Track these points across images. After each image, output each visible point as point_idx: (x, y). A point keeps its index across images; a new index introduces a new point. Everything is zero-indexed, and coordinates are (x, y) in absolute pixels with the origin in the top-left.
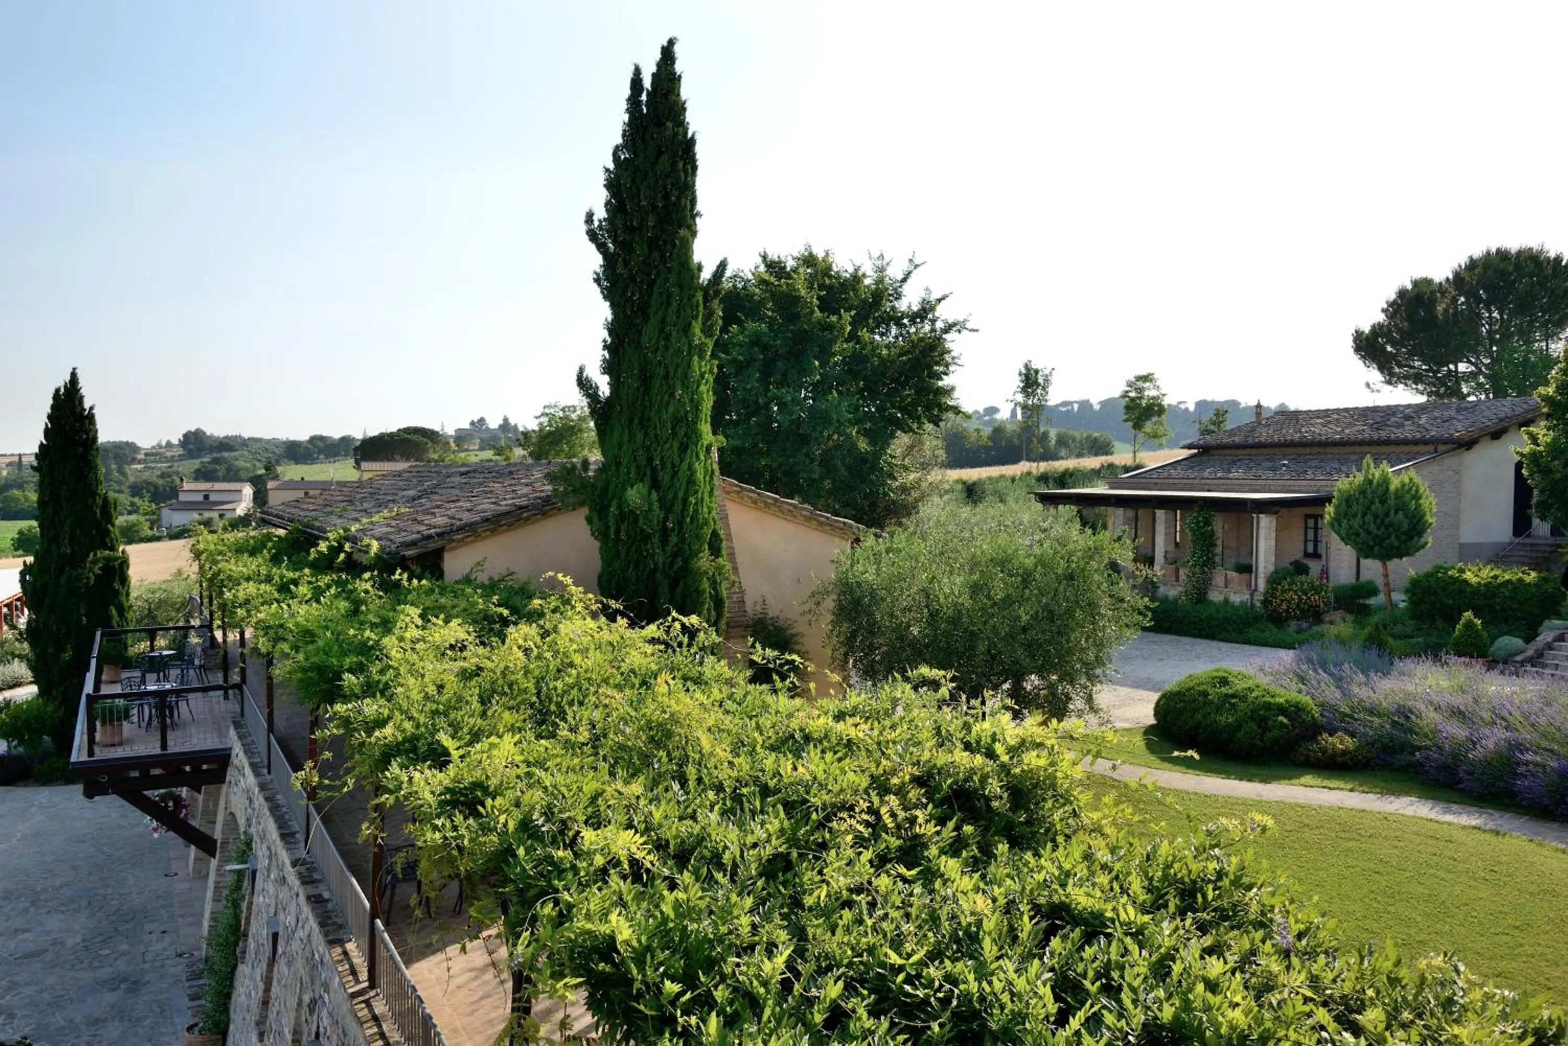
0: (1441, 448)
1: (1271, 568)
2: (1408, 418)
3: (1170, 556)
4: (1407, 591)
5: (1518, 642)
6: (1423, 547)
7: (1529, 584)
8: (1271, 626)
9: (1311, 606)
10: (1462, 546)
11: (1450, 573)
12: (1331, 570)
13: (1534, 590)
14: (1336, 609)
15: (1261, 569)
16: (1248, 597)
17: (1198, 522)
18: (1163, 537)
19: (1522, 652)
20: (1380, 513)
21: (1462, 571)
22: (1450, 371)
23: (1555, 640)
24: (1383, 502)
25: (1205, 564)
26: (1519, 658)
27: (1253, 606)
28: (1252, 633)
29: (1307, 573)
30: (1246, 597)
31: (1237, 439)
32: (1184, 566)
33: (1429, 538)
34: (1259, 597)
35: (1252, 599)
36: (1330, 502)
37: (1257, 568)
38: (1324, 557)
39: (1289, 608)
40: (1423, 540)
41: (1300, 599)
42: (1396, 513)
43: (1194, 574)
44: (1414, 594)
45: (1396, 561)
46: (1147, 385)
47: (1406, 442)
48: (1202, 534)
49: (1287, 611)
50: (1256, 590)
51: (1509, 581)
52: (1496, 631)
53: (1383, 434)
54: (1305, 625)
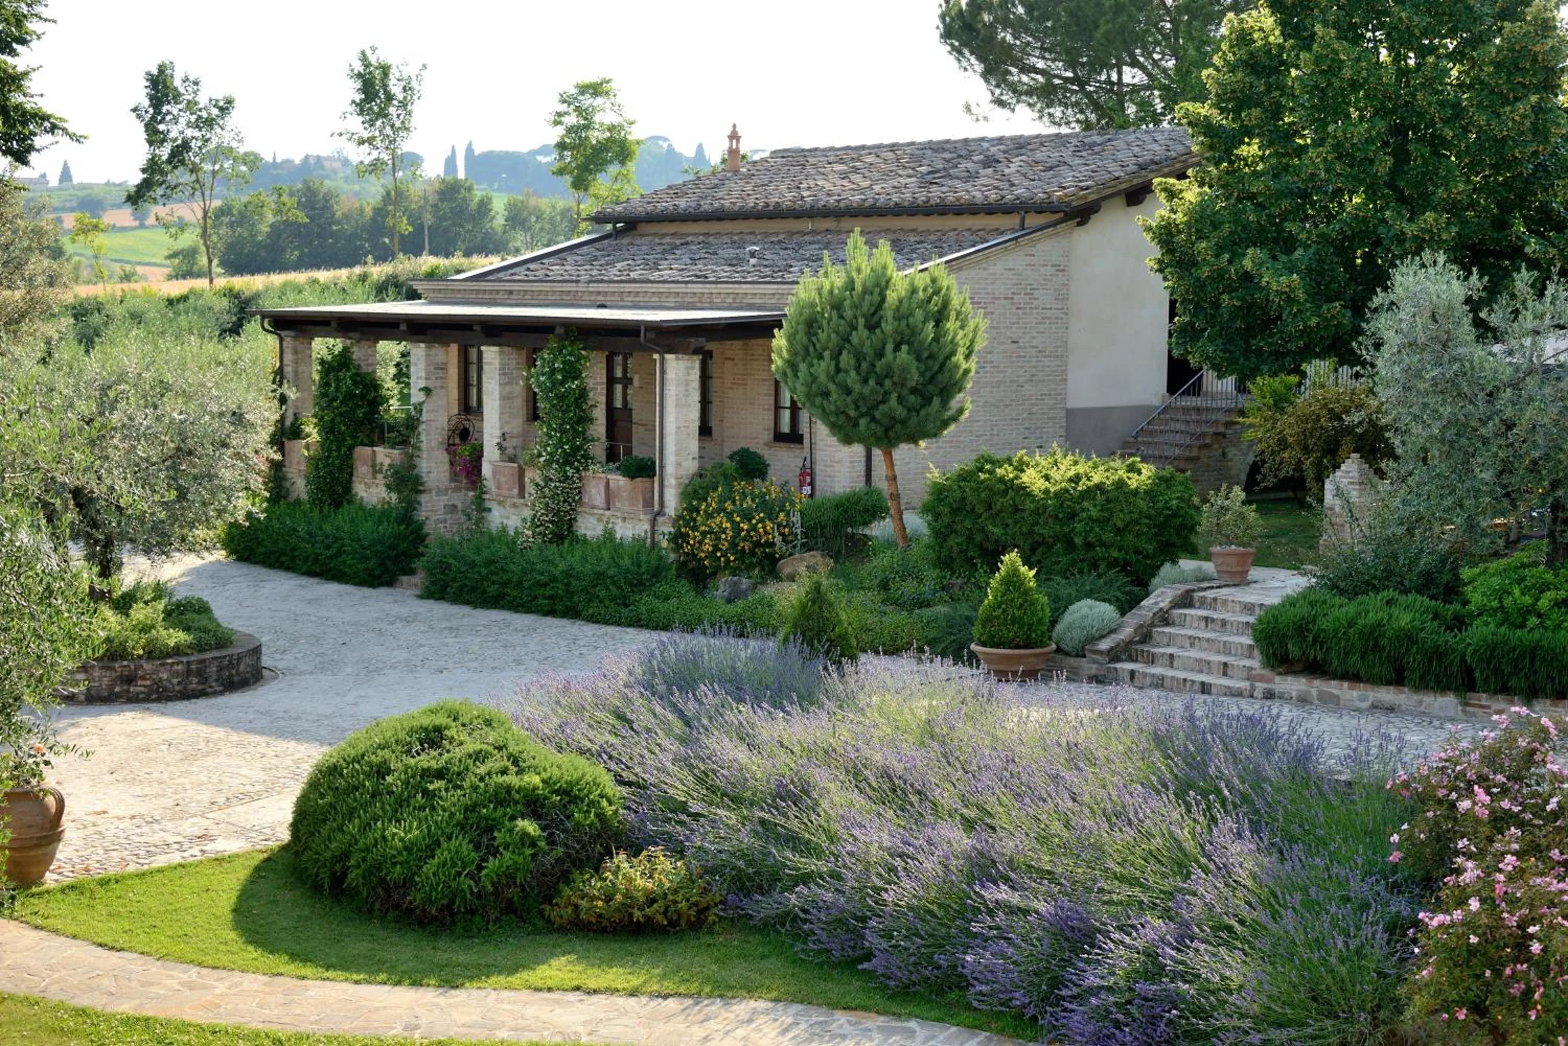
0: (1033, 220)
1: (691, 466)
2: (990, 162)
3: (509, 444)
4: (926, 509)
5: (1105, 611)
6: (955, 419)
7: (1135, 493)
8: (684, 586)
9: (757, 544)
10: (1071, 414)
11: (1000, 472)
12: (818, 468)
13: (1142, 504)
14: (807, 547)
15: (670, 469)
16: (647, 526)
17: (553, 371)
18: (497, 404)
19: (1112, 631)
20: (868, 350)
21: (1021, 467)
22: (1109, 81)
23: (1176, 605)
24: (872, 326)
25: (567, 460)
26: (1104, 645)
27: (654, 544)
28: (645, 602)
29: (763, 475)
30: (641, 528)
31: (682, 203)
32: (532, 462)
33: (964, 400)
34: (666, 528)
35: (653, 531)
36: (780, 326)
37: (662, 467)
38: (806, 441)
39: (716, 548)
40: (954, 404)
41: (737, 530)
42: (897, 348)
43: (547, 480)
44: (937, 516)
45: (904, 447)
46: (599, 101)
47: (972, 209)
48: (562, 397)
49: (712, 555)
50: (660, 513)
51: (1099, 487)
52: (1072, 591)
53: (935, 193)
54: (745, 583)
